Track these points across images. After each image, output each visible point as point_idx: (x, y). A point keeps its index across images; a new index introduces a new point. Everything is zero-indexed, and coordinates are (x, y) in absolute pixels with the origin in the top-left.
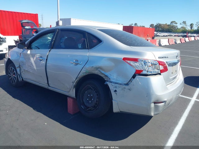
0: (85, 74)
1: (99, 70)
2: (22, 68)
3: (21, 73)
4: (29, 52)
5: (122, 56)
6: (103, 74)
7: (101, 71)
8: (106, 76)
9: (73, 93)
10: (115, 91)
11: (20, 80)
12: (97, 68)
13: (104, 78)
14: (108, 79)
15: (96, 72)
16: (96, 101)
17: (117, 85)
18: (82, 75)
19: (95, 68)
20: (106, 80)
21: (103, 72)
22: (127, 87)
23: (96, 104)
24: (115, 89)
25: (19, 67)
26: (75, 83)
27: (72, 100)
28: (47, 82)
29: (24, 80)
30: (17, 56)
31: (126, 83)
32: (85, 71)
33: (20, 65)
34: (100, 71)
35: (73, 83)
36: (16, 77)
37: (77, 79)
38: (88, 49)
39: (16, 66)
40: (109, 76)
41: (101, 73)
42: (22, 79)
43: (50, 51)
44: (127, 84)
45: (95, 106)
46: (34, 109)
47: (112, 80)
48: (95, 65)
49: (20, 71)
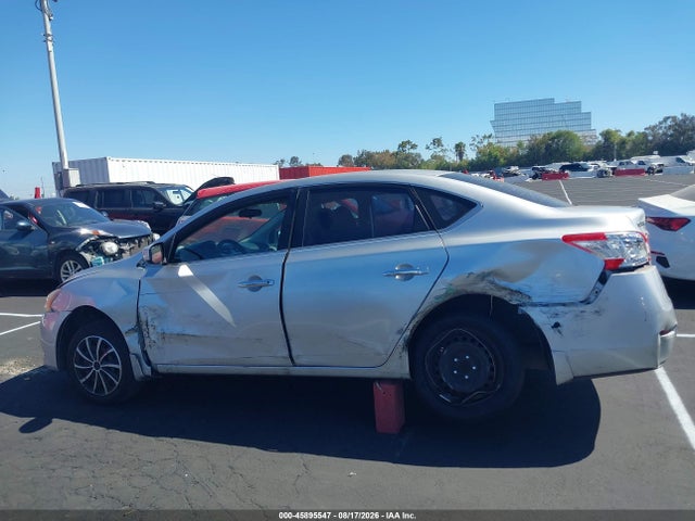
0: (441, 301)
1: (491, 278)
2: (151, 330)
3: (145, 353)
4: (184, 270)
6: (505, 289)
7: (497, 281)
8: (518, 292)
9: (400, 366)
10: (557, 325)
11: (140, 371)
12: (483, 276)
13: (507, 298)
14: (526, 300)
15: (481, 287)
16: (488, 368)
17: (558, 308)
18: (427, 306)
19: (478, 276)
20: (514, 303)
21: (503, 283)
22: (588, 308)
23: (491, 378)
24: (553, 321)
25: (139, 328)
26: (408, 333)
29: (160, 371)
30: (124, 293)
31: (582, 298)
32: (444, 291)
33: (143, 318)
34: (492, 283)
35: (401, 332)
36: (119, 367)
37: (416, 319)
38: (432, 228)
39: (123, 328)
40: (524, 289)
41: (496, 285)
42: (154, 371)
44: (586, 302)
45: (486, 385)
47: (535, 300)
48: (477, 269)
49: (143, 344)
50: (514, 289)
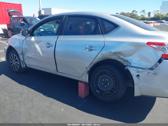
0: (100, 60)
1: (118, 55)
2: (25, 55)
3: (24, 60)
4: (33, 39)
5: (145, 41)
6: (122, 59)
7: (120, 56)
8: (127, 61)
9: (86, 79)
10: (138, 76)
11: (23, 66)
12: (115, 53)
13: (123, 63)
14: (129, 64)
15: (114, 57)
16: (113, 85)
17: (140, 70)
18: (97, 60)
19: (113, 53)
20: (125, 64)
21: (122, 57)
22: (151, 71)
23: (113, 88)
24: (137, 74)
25: (22, 54)
26: (88, 69)
27: (83, 85)
28: (55, 68)
29: (27, 66)
30: (19, 43)
31: (150, 67)
32: (101, 57)
33: (23, 51)
34: (118, 56)
35: (87, 68)
36: (19, 63)
37: (92, 65)
38: (102, 34)
39: (19, 53)
40: (129, 60)
41: (120, 58)
42: (26, 66)
43: (58, 37)
44: (152, 69)
45: (111, 90)
46: (44, 94)
47: (132, 65)
48: (113, 51)
49: (23, 58)
50: (126, 60)
